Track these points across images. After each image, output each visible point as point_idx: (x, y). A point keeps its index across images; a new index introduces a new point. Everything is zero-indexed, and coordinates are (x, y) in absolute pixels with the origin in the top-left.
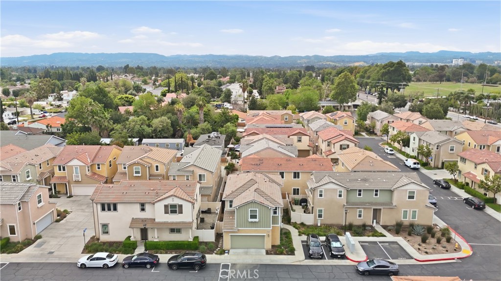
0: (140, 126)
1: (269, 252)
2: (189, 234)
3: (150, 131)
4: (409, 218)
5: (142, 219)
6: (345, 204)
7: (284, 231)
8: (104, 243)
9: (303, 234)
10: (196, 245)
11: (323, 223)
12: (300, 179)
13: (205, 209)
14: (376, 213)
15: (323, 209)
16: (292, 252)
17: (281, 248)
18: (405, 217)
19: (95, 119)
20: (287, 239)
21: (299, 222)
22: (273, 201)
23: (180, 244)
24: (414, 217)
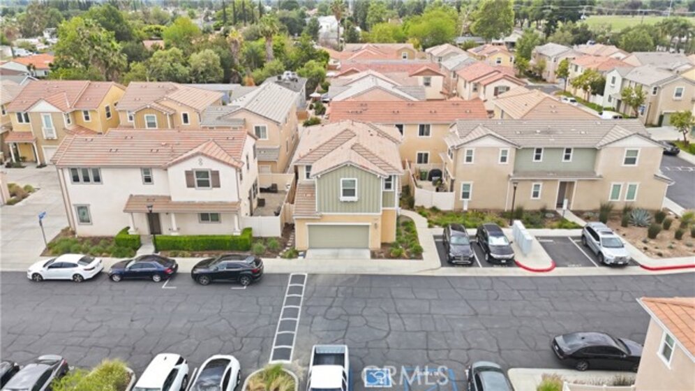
0: (171, 65)
1: (376, 253)
2: (234, 223)
3: (187, 72)
4: (623, 198)
5: (147, 196)
6: (512, 174)
7: (402, 221)
8: (83, 239)
9: (436, 224)
10: (245, 243)
11: (472, 207)
12: (430, 136)
13: (267, 185)
14: (565, 188)
15: (471, 183)
16: (417, 254)
17: (397, 247)
18: (615, 195)
19: (96, 50)
20: (407, 233)
21: (428, 206)
22: (385, 165)
23: (217, 241)
24: (631, 195)
